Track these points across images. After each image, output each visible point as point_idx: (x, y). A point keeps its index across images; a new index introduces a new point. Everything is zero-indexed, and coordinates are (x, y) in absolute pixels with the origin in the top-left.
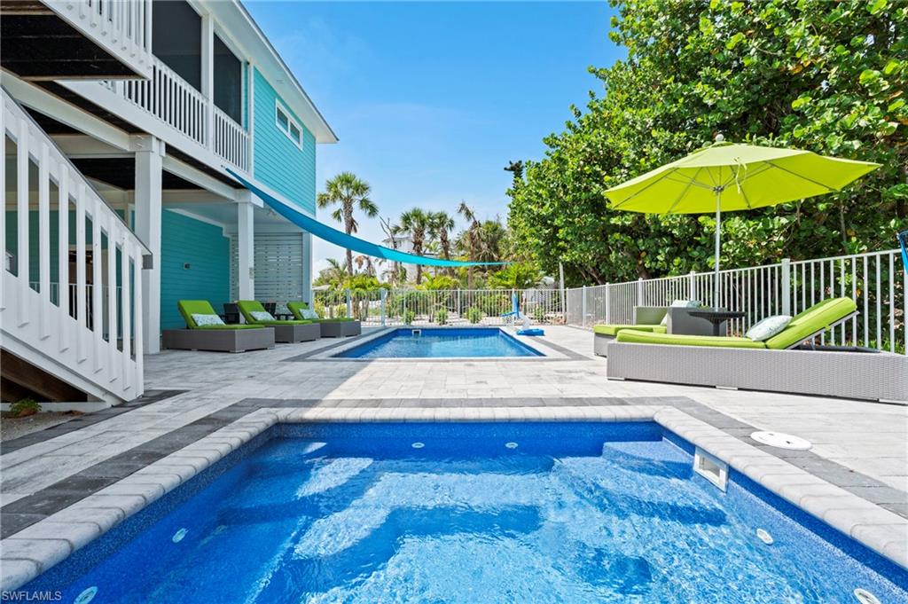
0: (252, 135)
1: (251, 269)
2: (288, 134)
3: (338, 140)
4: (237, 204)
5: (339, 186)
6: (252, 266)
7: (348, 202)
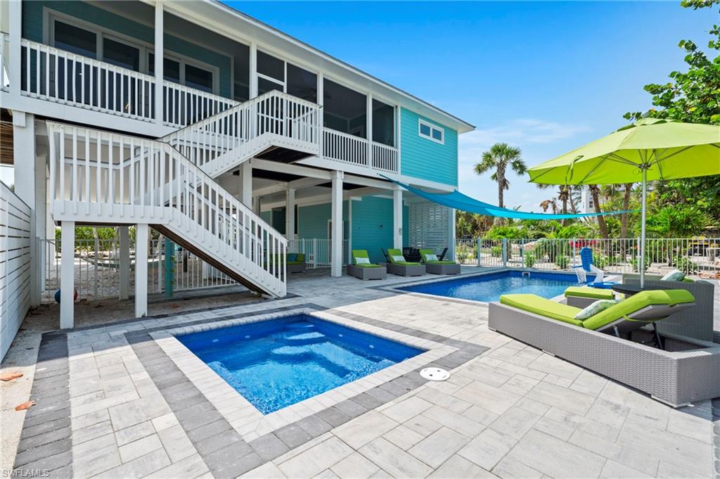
0: (400, 149)
1: (400, 229)
2: (431, 138)
3: (475, 127)
4: (393, 191)
5: (493, 156)
6: (401, 227)
7: (501, 167)
